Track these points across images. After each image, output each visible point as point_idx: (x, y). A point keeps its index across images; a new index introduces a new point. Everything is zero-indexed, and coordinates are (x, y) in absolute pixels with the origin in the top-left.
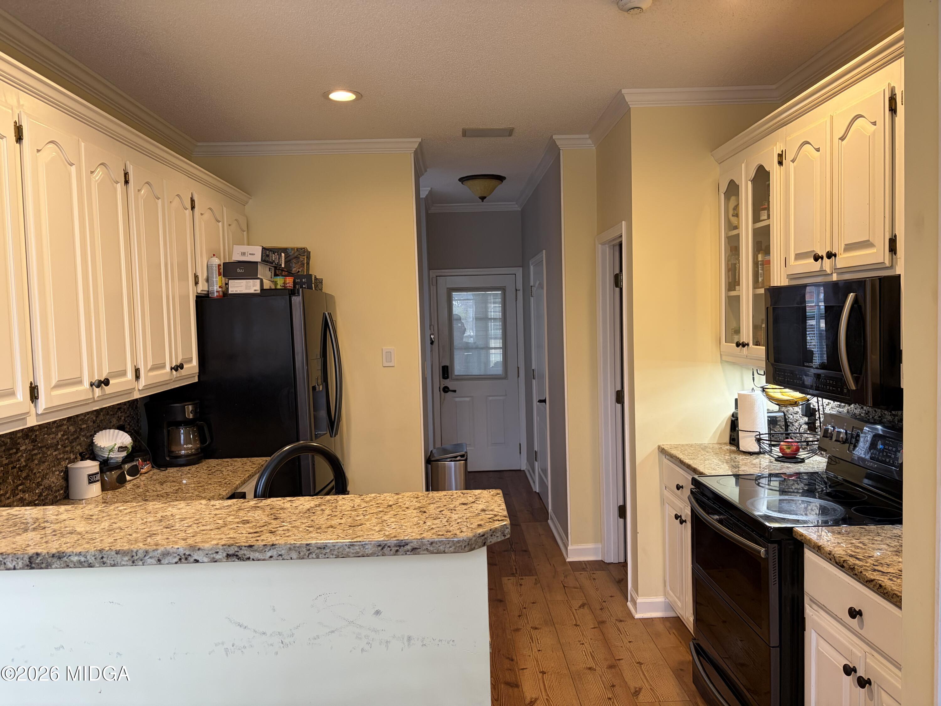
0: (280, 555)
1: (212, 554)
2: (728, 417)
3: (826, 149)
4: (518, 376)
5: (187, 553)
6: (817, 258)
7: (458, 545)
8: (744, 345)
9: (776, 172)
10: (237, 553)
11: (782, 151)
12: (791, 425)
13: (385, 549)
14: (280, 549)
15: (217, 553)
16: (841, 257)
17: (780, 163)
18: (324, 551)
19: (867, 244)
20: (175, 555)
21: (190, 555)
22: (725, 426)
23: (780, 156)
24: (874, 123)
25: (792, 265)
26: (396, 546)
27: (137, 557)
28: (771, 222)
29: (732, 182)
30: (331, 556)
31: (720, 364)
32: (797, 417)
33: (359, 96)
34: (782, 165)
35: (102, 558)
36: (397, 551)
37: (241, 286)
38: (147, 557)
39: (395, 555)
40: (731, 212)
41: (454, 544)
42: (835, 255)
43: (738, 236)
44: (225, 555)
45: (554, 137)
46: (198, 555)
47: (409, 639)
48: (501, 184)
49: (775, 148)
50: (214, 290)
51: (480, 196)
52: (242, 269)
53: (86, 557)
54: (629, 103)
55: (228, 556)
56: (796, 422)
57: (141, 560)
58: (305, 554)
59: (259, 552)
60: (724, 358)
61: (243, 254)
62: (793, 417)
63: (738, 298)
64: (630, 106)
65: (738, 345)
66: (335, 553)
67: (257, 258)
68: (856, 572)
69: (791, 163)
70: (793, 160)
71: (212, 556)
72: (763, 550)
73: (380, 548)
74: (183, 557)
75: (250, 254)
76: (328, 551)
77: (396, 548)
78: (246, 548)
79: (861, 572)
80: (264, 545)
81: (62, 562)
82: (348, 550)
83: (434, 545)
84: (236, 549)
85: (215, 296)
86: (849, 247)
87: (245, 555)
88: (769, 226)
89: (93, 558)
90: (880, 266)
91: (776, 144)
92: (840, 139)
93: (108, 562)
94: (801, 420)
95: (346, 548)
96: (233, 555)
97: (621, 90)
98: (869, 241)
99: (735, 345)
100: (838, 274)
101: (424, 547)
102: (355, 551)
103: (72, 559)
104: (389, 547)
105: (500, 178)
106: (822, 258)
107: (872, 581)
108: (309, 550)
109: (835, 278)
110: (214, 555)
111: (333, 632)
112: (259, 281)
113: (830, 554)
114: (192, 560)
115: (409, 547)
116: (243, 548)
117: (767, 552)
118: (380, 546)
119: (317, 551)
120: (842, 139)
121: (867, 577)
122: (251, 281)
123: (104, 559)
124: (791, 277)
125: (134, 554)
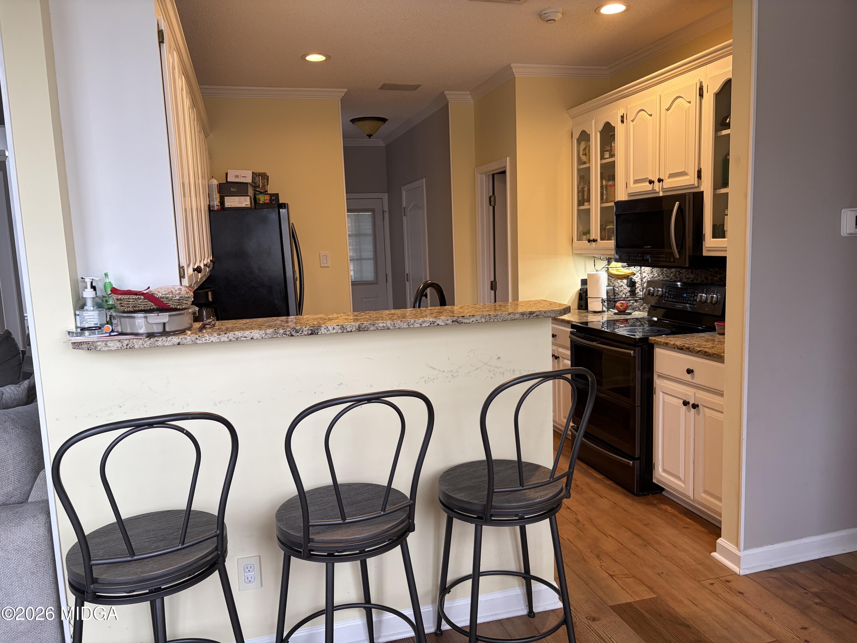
0: (477, 320)
1: (446, 321)
2: (576, 292)
3: (656, 115)
4: (387, 281)
5: (434, 321)
6: (651, 182)
7: (557, 313)
8: (595, 241)
9: (620, 128)
10: (457, 320)
11: (624, 114)
12: (617, 295)
13: (524, 316)
14: (477, 317)
15: (448, 320)
16: (666, 181)
17: (622, 121)
18: (497, 318)
19: (683, 174)
20: (428, 322)
21: (435, 322)
22: (575, 298)
23: (622, 117)
24: (690, 102)
25: (632, 187)
26: (529, 314)
27: (411, 323)
28: (616, 159)
29: (584, 133)
30: (500, 320)
31: (572, 256)
32: (622, 289)
33: (328, 57)
34: (623, 123)
35: (394, 324)
36: (530, 316)
37: (235, 202)
38: (415, 323)
39: (528, 319)
40: (581, 152)
41: (555, 313)
42: (663, 180)
43: (589, 168)
44: (451, 321)
45: (445, 92)
46: (439, 322)
47: (514, 371)
48: (384, 124)
49: (619, 111)
50: (214, 205)
51: (368, 134)
52: (234, 188)
53: (386, 324)
54: (515, 73)
55: (453, 321)
56: (620, 292)
57: (413, 325)
58: (488, 320)
59: (467, 319)
60: (575, 252)
61: (237, 176)
62: (619, 289)
63: (588, 211)
64: (515, 76)
65: (589, 241)
66: (502, 318)
67: (249, 180)
68: (691, 349)
69: (631, 122)
70: (633, 120)
71: (445, 322)
72: (632, 352)
73: (522, 315)
74: (432, 323)
75: (242, 177)
76: (499, 317)
77: (529, 315)
78: (461, 317)
79: (694, 348)
80: (469, 316)
81: (375, 327)
82: (507, 317)
83: (546, 313)
84: (457, 318)
85: (216, 209)
86: (671, 176)
87: (460, 321)
88: (614, 161)
89: (390, 325)
90: (692, 187)
91: (620, 109)
92: (666, 110)
93: (397, 326)
94: (625, 290)
95: (507, 315)
96: (455, 321)
97: (510, 64)
98: (685, 171)
99: (587, 241)
100: (663, 192)
101: (542, 314)
102: (511, 317)
103: (380, 325)
104: (526, 315)
105: (384, 120)
106: (653, 182)
107: (700, 351)
108: (490, 317)
109: (661, 194)
110: (447, 321)
111: (477, 369)
112: (249, 197)
113: (674, 345)
114: (436, 324)
115: (535, 315)
116: (460, 317)
117: (635, 353)
118: (522, 314)
119: (494, 318)
120: (668, 110)
121: (697, 350)
122: (243, 197)
123: (395, 325)
124: (630, 195)
125: (409, 322)
